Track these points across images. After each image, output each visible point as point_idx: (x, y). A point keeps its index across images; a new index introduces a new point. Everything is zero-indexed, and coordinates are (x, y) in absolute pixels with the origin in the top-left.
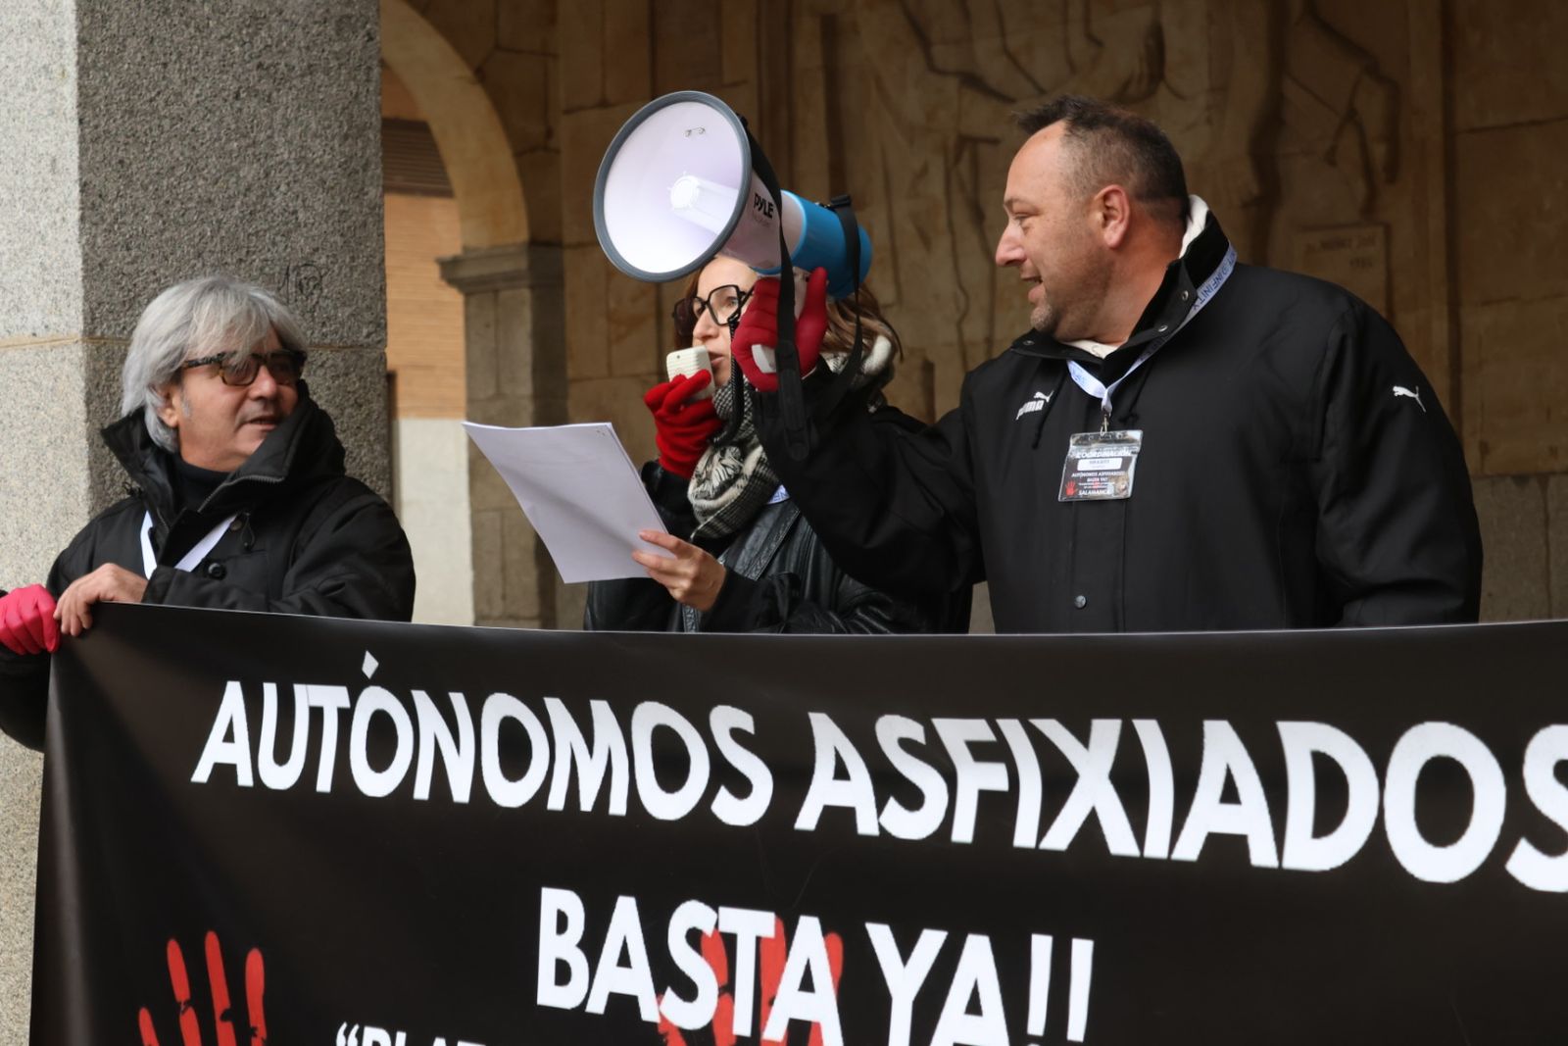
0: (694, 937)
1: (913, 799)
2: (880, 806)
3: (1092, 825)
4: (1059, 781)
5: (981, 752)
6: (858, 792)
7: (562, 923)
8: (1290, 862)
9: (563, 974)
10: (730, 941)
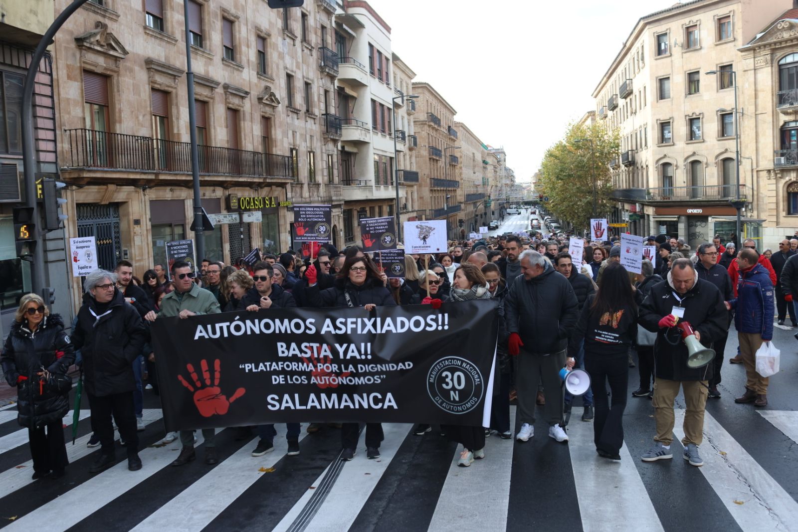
0: (306, 347)
1: (340, 329)
2: (335, 330)
3: (369, 330)
4: (364, 325)
5: (352, 323)
6: (331, 329)
7: (282, 346)
8: (398, 332)
9: (283, 352)
10: (312, 347)
